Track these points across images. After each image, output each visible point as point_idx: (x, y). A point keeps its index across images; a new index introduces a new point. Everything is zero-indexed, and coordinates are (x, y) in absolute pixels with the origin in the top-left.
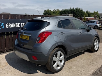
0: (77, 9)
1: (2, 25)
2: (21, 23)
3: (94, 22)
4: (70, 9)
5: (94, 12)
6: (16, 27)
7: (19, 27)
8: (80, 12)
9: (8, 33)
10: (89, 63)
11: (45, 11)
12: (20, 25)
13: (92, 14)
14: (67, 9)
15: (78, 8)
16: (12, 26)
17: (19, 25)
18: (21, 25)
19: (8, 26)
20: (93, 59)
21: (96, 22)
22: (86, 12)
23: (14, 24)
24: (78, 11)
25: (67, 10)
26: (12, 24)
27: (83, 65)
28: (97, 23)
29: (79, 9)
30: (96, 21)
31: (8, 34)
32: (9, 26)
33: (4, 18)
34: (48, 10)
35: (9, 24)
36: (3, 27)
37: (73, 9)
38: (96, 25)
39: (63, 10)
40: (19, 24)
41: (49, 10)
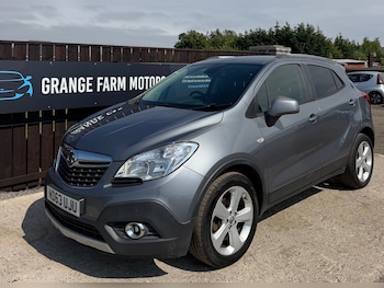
0: (300, 29)
1: (27, 83)
2: (99, 79)
3: (368, 77)
4: (274, 30)
5: (366, 41)
6: (80, 91)
7: (88, 90)
8: (312, 39)
9: (47, 114)
10: (361, 234)
11: (182, 35)
12: (94, 82)
13: (358, 48)
14: (262, 29)
15: (305, 27)
16: (64, 87)
17: (89, 84)
18: (99, 84)
19: (48, 86)
20: (375, 218)
21: (374, 79)
22: (333, 41)
23: (71, 79)
24: (306, 37)
25: (263, 33)
26: (64, 80)
27: (339, 242)
28: (379, 83)
29: (310, 30)
30: (376, 74)
31: (47, 117)
32: (51, 86)
33: (34, 57)
34: (193, 34)
35: (53, 79)
36: (30, 91)
37: (288, 29)
38: (376, 88)
39: (249, 32)
40: (88, 79)
41: (197, 31)
